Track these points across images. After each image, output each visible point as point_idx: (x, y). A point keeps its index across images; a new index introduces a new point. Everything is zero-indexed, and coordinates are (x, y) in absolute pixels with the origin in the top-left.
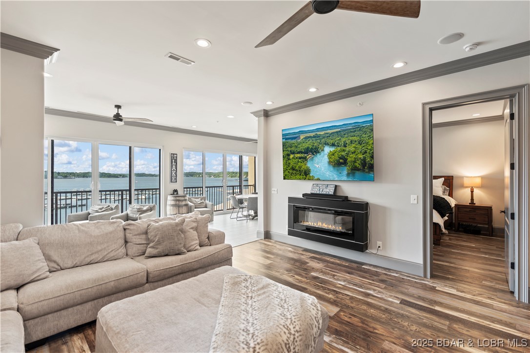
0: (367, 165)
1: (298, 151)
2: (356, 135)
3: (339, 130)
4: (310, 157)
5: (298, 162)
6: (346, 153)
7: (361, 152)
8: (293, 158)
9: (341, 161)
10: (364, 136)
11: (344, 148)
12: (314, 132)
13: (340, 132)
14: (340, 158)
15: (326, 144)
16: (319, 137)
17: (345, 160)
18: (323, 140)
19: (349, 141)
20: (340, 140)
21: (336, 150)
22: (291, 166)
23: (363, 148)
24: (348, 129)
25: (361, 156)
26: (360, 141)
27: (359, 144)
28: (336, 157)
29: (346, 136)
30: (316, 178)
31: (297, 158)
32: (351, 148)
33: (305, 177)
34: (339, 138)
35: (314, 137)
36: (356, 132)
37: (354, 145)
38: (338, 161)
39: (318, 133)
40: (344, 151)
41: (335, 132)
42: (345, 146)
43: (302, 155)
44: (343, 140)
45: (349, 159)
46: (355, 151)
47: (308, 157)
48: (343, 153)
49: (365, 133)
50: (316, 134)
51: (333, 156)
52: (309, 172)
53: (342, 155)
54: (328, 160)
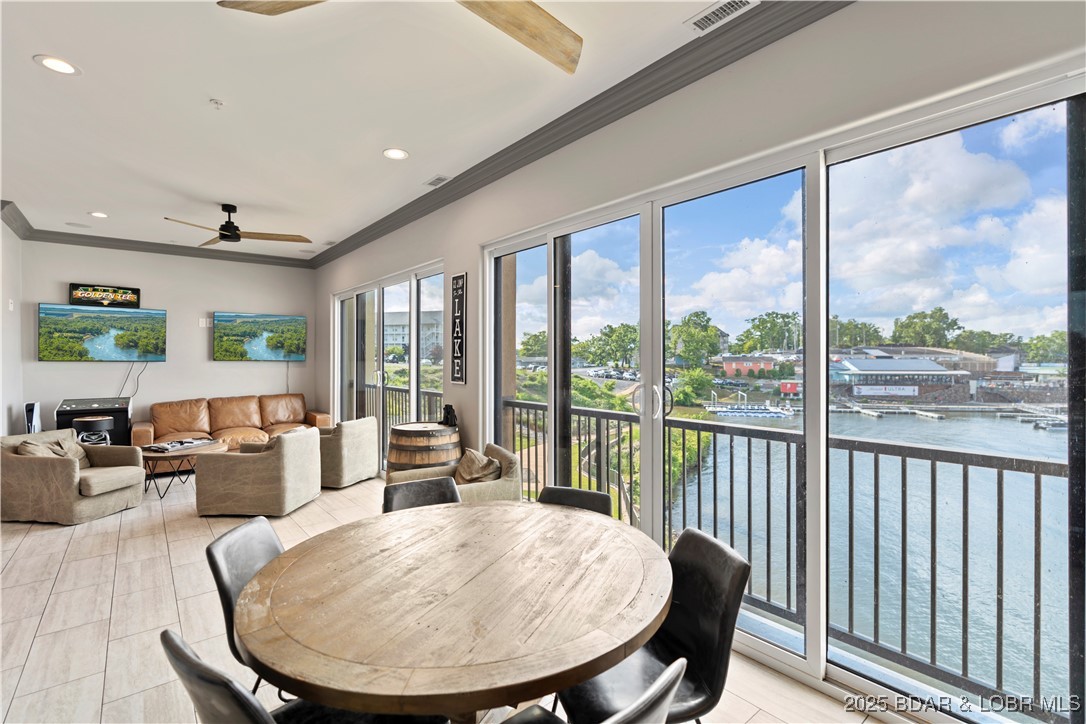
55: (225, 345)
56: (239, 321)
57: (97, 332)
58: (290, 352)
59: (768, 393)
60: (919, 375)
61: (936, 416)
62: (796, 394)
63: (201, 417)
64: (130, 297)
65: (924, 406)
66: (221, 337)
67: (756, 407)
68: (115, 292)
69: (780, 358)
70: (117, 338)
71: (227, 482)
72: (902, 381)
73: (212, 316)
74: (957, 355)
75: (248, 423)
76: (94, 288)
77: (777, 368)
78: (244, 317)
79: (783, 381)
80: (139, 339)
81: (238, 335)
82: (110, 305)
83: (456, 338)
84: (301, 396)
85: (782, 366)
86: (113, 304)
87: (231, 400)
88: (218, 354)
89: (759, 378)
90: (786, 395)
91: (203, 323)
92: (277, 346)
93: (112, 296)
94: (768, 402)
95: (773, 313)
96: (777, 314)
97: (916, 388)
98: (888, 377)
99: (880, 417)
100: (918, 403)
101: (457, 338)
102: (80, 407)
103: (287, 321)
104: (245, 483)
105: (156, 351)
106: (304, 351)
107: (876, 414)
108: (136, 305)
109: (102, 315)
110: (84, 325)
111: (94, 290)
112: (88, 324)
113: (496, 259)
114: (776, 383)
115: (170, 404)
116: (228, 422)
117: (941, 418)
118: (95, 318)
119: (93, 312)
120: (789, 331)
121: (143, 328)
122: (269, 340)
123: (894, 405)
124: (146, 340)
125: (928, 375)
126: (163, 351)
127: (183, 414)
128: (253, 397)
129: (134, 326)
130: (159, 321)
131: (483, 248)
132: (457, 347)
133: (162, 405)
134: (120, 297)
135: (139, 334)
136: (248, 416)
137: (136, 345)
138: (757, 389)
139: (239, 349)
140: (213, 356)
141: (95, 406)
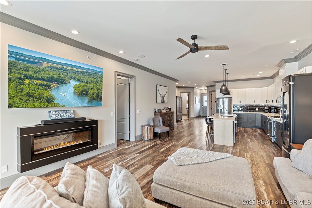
0: (99, 97)
1: (39, 77)
2: (94, 78)
3: (83, 71)
4: (55, 86)
5: (39, 88)
6: (88, 88)
7: (96, 89)
8: (29, 83)
9: (84, 92)
10: (99, 79)
11: (87, 84)
12: (61, 65)
13: (84, 72)
14: (83, 91)
15: (72, 78)
16: (66, 71)
17: (87, 93)
18: (70, 74)
19: (90, 80)
20: (84, 78)
21: (80, 84)
22: (25, 92)
23: (98, 87)
24: (89, 73)
25: (96, 91)
26: (96, 82)
27: (96, 83)
28: (80, 89)
29: (88, 76)
30: (61, 105)
31: (36, 84)
32: (91, 85)
33: (47, 104)
34: (83, 77)
35: (60, 69)
36: (94, 76)
37: (92, 84)
38: (82, 93)
39: (65, 67)
40: (86, 86)
41: (80, 72)
42: (87, 83)
43: (45, 83)
44: (86, 78)
45: (89, 92)
46: (93, 87)
47: (52, 86)
48: (85, 88)
49: (99, 78)
50: (63, 68)
51: (78, 89)
52: (53, 99)
53: (85, 89)
54: (74, 91)
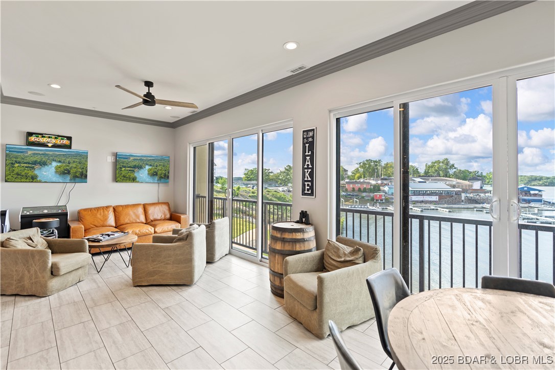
55: (123, 173)
56: (132, 158)
57: (43, 164)
58: (161, 178)
59: (368, 200)
60: (438, 191)
61: (447, 210)
62: (382, 200)
63: (110, 217)
64: (66, 142)
65: (441, 206)
66: (121, 168)
67: (363, 207)
68: (56, 138)
69: (373, 182)
70: (57, 168)
71: (155, 263)
72: (432, 194)
73: (116, 155)
74: (455, 181)
75: (138, 221)
76: (43, 135)
77: (372, 187)
78: (135, 156)
79: (375, 194)
80: (71, 168)
81: (131, 167)
82: (53, 146)
83: (306, 169)
84: (167, 204)
85: (375, 186)
86: (54, 146)
87: (127, 206)
88: (119, 179)
89: (364, 192)
90: (377, 200)
91: (110, 159)
92: (153, 174)
93: (54, 141)
94: (368, 204)
95: (370, 160)
96: (371, 161)
97: (437, 197)
98: (424, 192)
99: (422, 211)
100: (438, 204)
101: (308, 168)
102: (36, 212)
103: (159, 160)
104: (167, 264)
105: (82, 176)
106: (168, 177)
107: (420, 210)
108: (69, 147)
109: (47, 153)
110: (35, 159)
111: (43, 137)
112: (38, 158)
113: (337, 119)
114: (372, 195)
115: (91, 209)
116: (127, 221)
117: (450, 212)
118: (42, 154)
119: (41, 150)
120: (377, 169)
121: (74, 162)
122: (149, 170)
123: (428, 205)
124: (75, 169)
125: (443, 191)
126: (86, 176)
127: (98, 216)
128: (140, 204)
129: (68, 160)
130: (82, 158)
131: (330, 111)
132: (307, 175)
133: (85, 210)
134: (59, 142)
135: (71, 165)
136: (138, 217)
137: (69, 173)
138: (363, 197)
139: (132, 176)
140: (116, 179)
141: (46, 211)
